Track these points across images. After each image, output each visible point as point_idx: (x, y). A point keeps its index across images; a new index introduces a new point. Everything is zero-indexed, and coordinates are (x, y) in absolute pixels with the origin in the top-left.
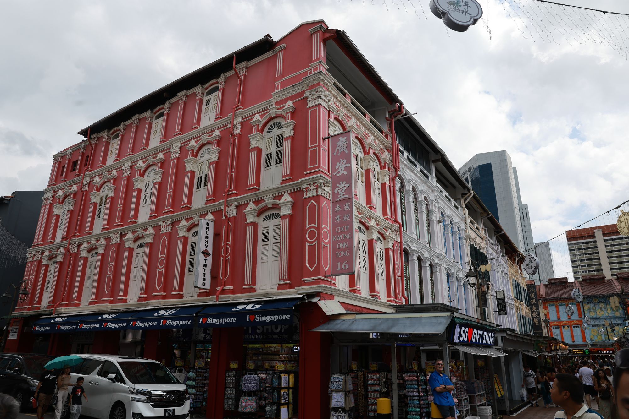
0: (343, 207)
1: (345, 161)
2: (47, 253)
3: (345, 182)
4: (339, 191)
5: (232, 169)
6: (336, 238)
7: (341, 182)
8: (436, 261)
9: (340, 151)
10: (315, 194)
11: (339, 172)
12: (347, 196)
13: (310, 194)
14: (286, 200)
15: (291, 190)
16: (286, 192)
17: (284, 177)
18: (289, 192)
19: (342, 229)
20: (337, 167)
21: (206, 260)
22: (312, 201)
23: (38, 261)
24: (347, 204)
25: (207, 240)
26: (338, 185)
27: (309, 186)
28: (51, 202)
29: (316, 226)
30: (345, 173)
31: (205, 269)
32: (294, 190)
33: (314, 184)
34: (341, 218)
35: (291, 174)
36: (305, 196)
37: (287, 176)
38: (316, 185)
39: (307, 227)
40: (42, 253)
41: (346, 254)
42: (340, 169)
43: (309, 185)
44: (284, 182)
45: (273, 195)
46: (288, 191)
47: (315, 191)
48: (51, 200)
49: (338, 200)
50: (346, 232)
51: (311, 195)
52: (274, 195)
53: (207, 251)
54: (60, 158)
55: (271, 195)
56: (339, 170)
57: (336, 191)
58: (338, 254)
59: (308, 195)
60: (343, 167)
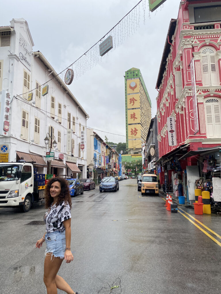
1: (193, 75)
7: (193, 87)
9: (192, 70)
11: (192, 82)
12: (194, 93)
21: (172, 134)
24: (195, 98)
25: (171, 125)
31: (172, 138)
53: (172, 130)
54: (157, 100)
60: (193, 78)
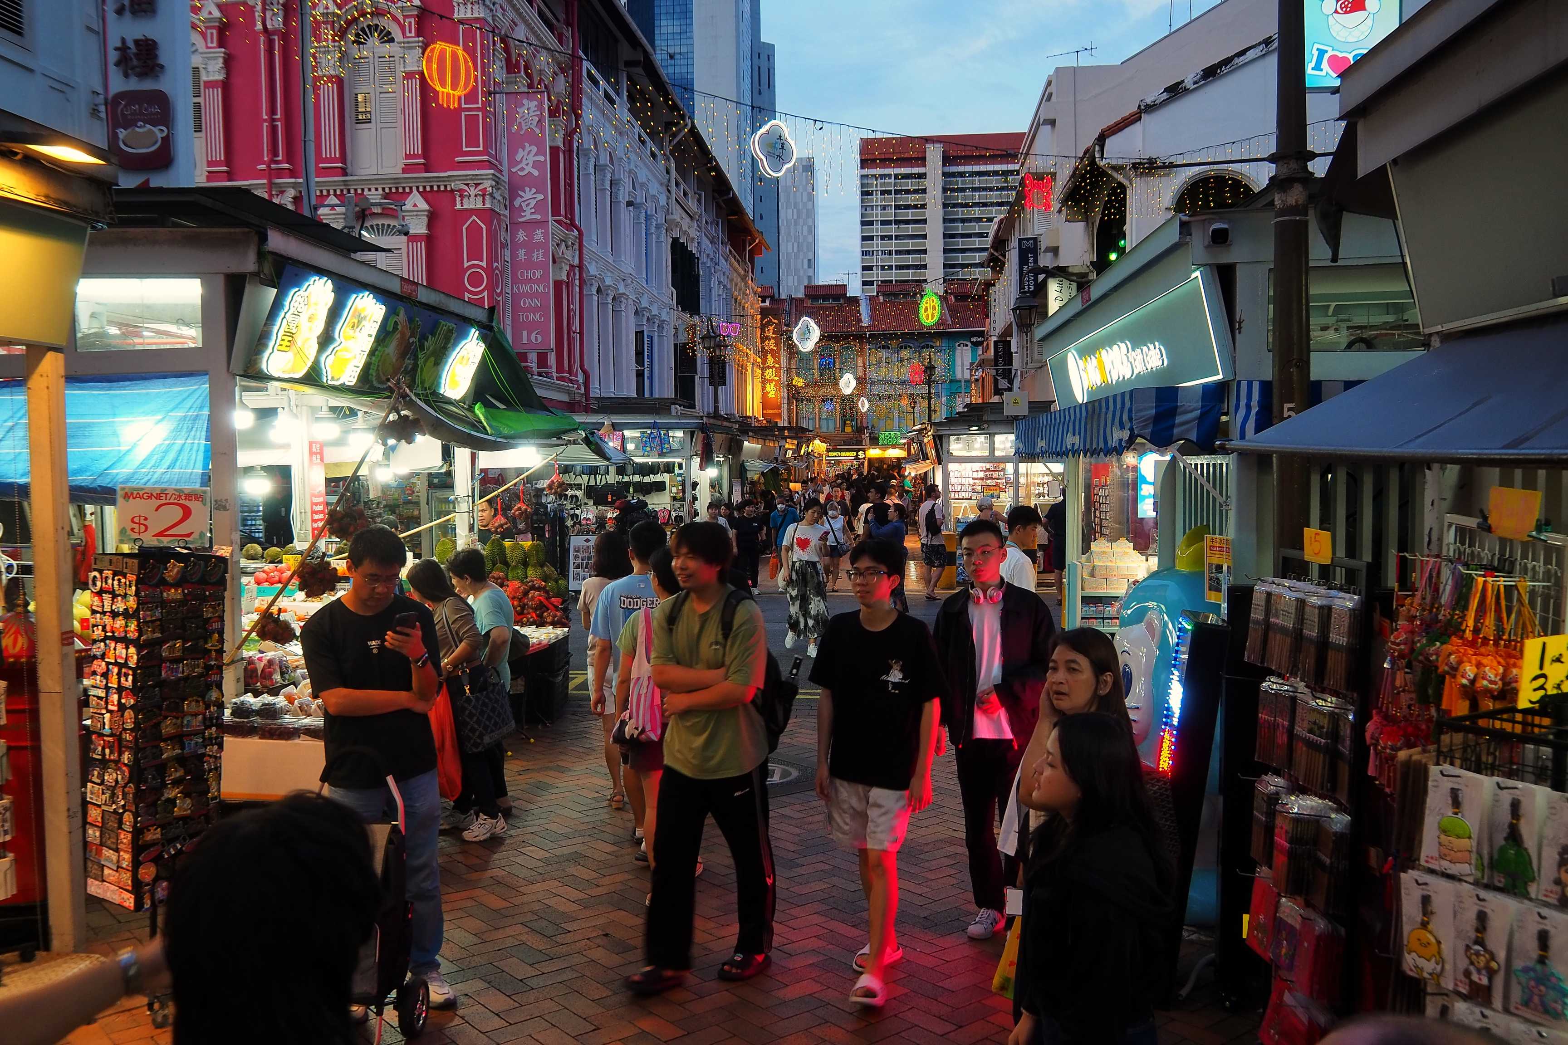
0: (530, 236)
1: (534, 149)
3: (534, 190)
4: (524, 205)
5: (272, 111)
6: (518, 288)
7: (527, 189)
8: (622, 290)
9: (524, 128)
10: (480, 206)
11: (522, 169)
12: (538, 217)
13: (469, 204)
14: (415, 205)
15: (424, 187)
16: (414, 189)
17: (408, 157)
18: (421, 189)
19: (530, 275)
20: (518, 158)
22: (474, 217)
24: (539, 232)
26: (521, 193)
27: (466, 188)
29: (484, 264)
30: (536, 173)
32: (432, 187)
33: (477, 185)
34: (529, 254)
35: (425, 154)
36: (458, 207)
37: (415, 156)
38: (481, 187)
39: (466, 265)
41: (537, 318)
42: (524, 161)
43: (467, 185)
44: (407, 169)
45: (383, 189)
46: (418, 188)
47: (480, 199)
49: (521, 220)
50: (537, 281)
51: (472, 206)
52: (387, 191)
55: (380, 190)
56: (523, 165)
57: (517, 203)
58: (522, 317)
59: (465, 207)
60: (531, 159)
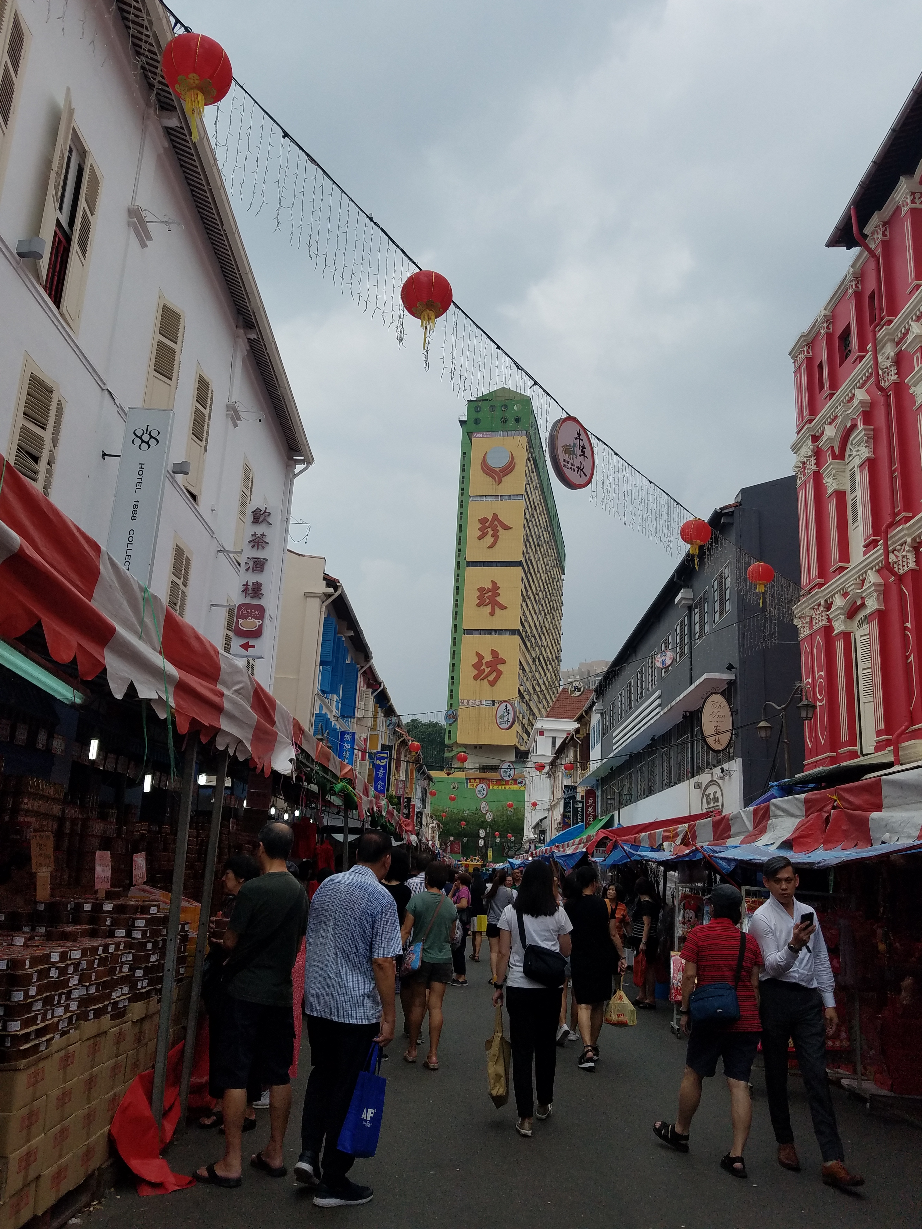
2: (839, 602)
23: (823, 629)
28: (814, 467)
40: (828, 607)
48: (813, 462)
54: (805, 349)
